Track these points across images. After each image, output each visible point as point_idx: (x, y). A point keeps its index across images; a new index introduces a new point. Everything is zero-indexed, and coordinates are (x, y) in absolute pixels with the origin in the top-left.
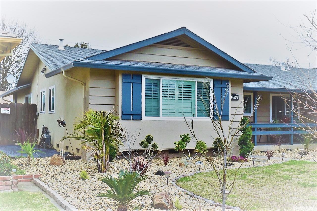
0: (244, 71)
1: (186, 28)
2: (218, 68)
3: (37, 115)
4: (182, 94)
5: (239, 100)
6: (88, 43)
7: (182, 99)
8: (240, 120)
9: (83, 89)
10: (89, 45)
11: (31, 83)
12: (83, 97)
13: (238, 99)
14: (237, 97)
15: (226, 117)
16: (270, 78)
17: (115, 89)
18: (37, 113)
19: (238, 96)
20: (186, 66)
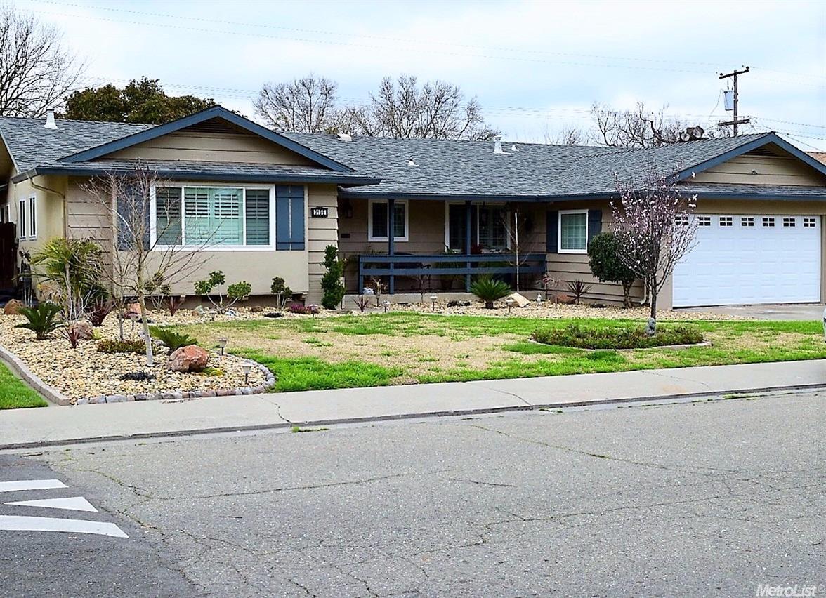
0: (332, 170)
1: (220, 106)
2: (287, 165)
3: (16, 242)
4: (220, 209)
5: (329, 216)
6: (157, 81)
7: (220, 216)
8: (324, 249)
9: (62, 203)
10: (158, 84)
11: (8, 183)
12: (62, 216)
13: (327, 215)
14: (325, 211)
15: (298, 245)
16: (377, 181)
17: (109, 203)
18: (16, 239)
19: (327, 209)
20: (228, 165)
